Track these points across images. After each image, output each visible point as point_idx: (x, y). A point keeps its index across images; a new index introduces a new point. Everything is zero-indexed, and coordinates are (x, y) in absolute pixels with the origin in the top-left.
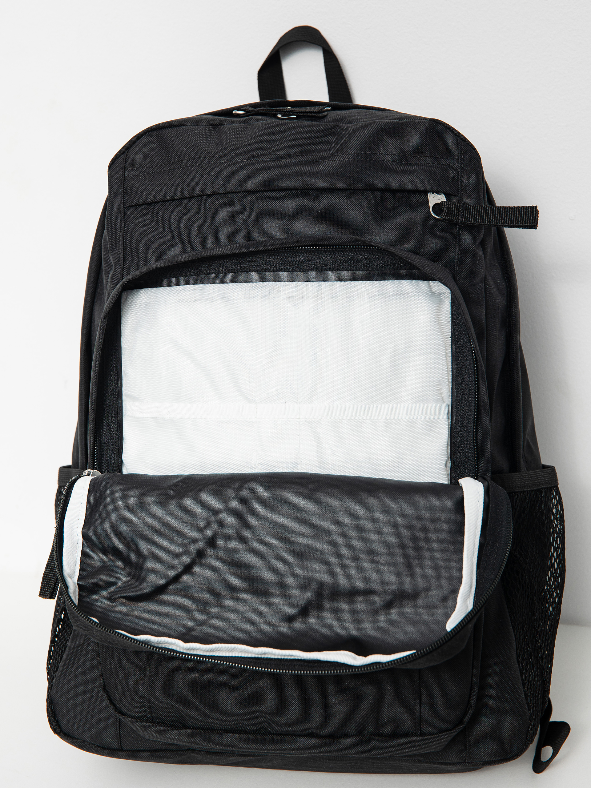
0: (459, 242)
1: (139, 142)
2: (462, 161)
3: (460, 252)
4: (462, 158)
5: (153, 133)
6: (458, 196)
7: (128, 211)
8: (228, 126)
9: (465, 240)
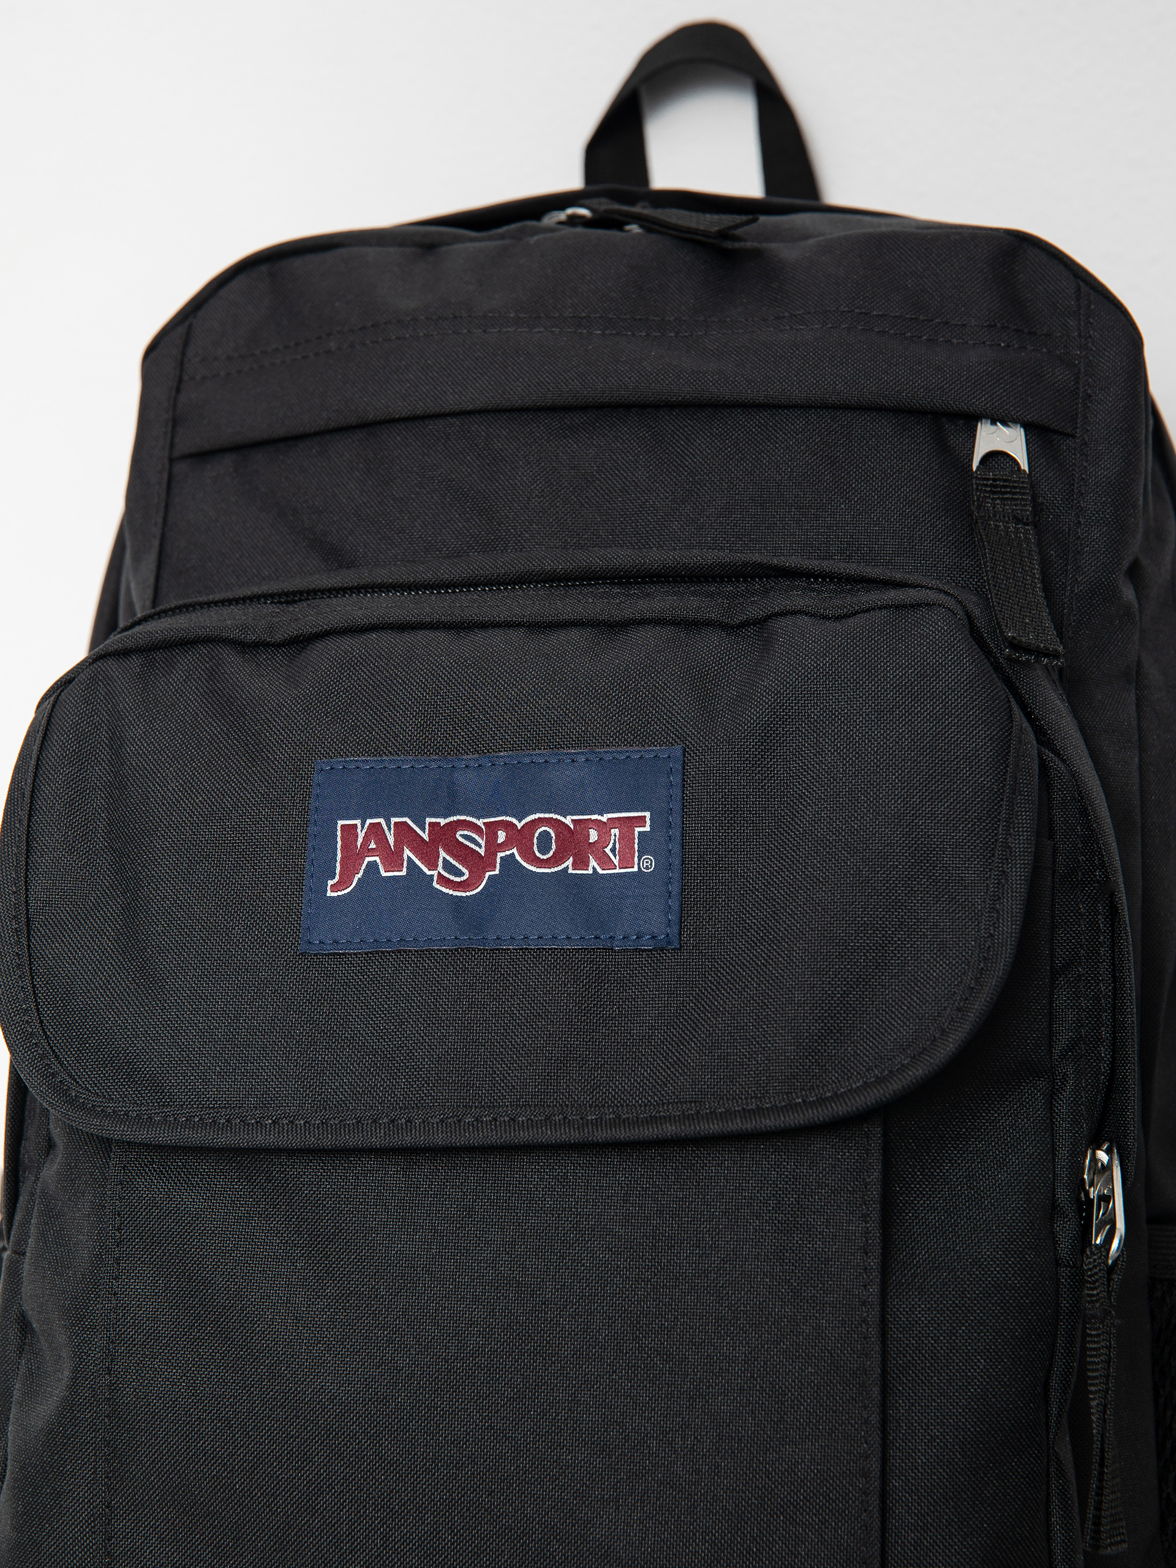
0: (1076, 559)
1: (223, 292)
2: (1088, 342)
3: (1078, 587)
4: (1090, 336)
5: (264, 268)
6: (1073, 436)
7: (181, 467)
8: (458, 247)
9: (1092, 556)
